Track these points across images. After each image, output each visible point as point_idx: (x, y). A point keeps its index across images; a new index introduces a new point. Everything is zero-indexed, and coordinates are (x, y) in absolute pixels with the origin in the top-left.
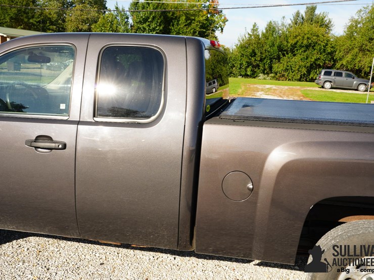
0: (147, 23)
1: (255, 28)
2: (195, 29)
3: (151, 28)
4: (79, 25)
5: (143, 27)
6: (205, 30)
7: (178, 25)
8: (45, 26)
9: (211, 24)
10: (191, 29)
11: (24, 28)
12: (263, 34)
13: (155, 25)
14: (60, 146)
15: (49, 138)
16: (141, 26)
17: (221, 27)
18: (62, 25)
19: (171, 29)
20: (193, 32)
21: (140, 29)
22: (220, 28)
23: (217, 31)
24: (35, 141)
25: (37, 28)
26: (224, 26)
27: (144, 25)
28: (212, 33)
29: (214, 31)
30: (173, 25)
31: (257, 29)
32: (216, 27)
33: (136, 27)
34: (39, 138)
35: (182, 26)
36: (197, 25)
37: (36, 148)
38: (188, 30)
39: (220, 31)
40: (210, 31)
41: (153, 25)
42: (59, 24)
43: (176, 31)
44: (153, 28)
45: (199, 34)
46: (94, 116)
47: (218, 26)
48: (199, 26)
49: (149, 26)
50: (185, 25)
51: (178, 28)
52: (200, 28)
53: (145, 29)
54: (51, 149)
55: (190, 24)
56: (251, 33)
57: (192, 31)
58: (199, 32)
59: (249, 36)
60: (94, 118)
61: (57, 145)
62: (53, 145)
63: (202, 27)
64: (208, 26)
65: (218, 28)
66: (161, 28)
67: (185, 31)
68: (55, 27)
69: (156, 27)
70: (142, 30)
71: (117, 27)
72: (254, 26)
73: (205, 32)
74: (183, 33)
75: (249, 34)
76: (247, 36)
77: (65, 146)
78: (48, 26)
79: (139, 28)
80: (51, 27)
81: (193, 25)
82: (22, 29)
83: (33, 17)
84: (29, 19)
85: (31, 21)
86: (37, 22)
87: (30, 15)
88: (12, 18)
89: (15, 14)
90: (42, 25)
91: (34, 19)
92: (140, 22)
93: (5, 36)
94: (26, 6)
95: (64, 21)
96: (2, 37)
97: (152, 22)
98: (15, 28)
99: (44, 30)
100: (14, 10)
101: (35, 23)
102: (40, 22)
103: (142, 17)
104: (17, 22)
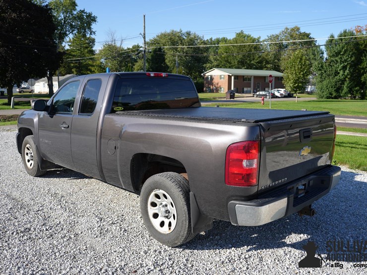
0: (339, 56)
3: (343, 60)
5: (336, 60)
8: (262, 65)
13: (347, 57)
16: (334, 59)
18: (277, 63)
21: (333, 61)
25: (256, 67)
27: (337, 58)
30: (365, 56)
33: (330, 61)
41: (345, 58)
42: (275, 63)
44: (345, 60)
49: (341, 58)
53: (337, 61)
66: (353, 59)
69: (348, 59)
70: (335, 63)
78: (265, 65)
80: (267, 65)
82: (245, 69)
83: (254, 59)
84: (251, 61)
85: (252, 62)
86: (256, 63)
87: (252, 58)
88: (239, 62)
89: (241, 58)
90: (259, 65)
91: (255, 61)
92: (333, 55)
93: (231, 75)
94: (249, 51)
95: (279, 60)
96: (229, 75)
97: (343, 54)
98: (241, 68)
99: (261, 68)
100: (240, 56)
101: (255, 63)
102: (258, 62)
103: (335, 51)
104: (242, 64)
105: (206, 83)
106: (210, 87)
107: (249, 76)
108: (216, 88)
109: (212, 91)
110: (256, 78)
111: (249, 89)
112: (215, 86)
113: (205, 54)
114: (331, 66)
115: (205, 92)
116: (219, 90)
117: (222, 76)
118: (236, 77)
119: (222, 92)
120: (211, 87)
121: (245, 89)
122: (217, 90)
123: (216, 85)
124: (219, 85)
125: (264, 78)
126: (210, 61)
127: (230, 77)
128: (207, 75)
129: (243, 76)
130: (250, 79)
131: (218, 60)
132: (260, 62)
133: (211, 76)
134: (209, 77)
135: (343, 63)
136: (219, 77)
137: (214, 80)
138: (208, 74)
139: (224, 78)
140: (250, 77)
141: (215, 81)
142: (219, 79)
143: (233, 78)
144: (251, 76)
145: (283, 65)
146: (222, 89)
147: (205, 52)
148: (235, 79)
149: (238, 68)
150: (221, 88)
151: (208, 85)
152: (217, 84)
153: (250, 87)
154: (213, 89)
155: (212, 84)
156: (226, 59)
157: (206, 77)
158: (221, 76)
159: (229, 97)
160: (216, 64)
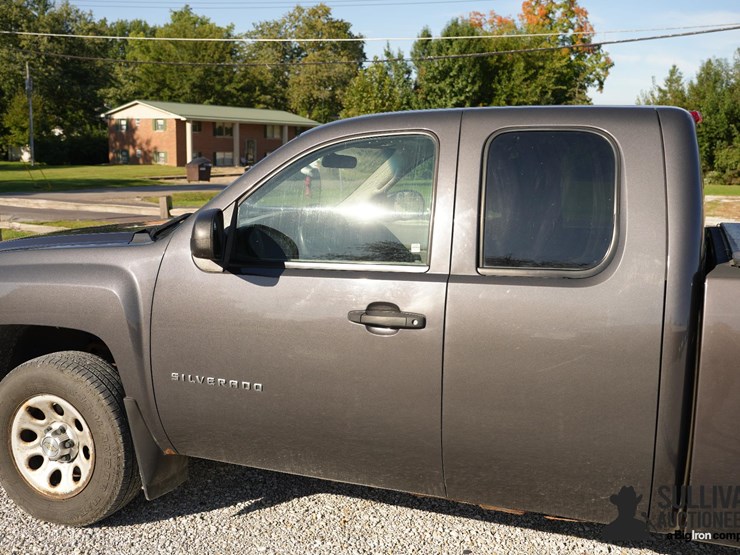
0: (448, 80)
1: (674, 77)
2: (544, 87)
3: (456, 89)
4: (313, 92)
5: (440, 89)
6: (565, 88)
7: (509, 81)
8: (251, 97)
9: (577, 75)
10: (537, 87)
11: (215, 103)
12: (692, 87)
13: (464, 83)
14: (416, 323)
15: (393, 308)
16: (435, 86)
17: (598, 79)
18: (281, 92)
19: (496, 90)
20: (541, 92)
21: (434, 91)
22: (596, 82)
23: (589, 89)
24: (367, 314)
25: (238, 100)
26: (605, 77)
27: (442, 85)
28: (579, 93)
29: (583, 87)
30: (499, 82)
31: (680, 78)
32: (589, 79)
33: (425, 89)
34: (373, 307)
35: (517, 82)
36: (549, 78)
37: (369, 325)
38: (529, 90)
39: (598, 87)
40: (577, 89)
41: (460, 84)
42: (276, 91)
43: (505, 93)
44: (460, 89)
45: (552, 95)
46: (478, 266)
47: (591, 77)
48: (553, 80)
49: (451, 85)
50: (525, 80)
51: (510, 86)
52: (556, 83)
53: (443, 91)
54: (396, 327)
55: (534, 77)
56: (666, 88)
57: (538, 91)
58: (554, 91)
59: (661, 94)
60: (479, 270)
61: (409, 320)
62: (401, 320)
63: (559, 81)
64: (571, 79)
65: (593, 81)
66: (476, 88)
67: (524, 91)
68: (269, 97)
69: (467, 87)
70: (437, 94)
71: (391, 90)
72: (673, 72)
73: (566, 91)
74: (520, 95)
75: (660, 90)
76: (657, 94)
77: (423, 323)
78: (258, 96)
79: (431, 90)
80: (263, 98)
81: (541, 79)
82: (211, 104)
83: (230, 81)
84: (224, 85)
85: (227, 88)
86: (238, 90)
87: (226, 77)
88: (194, 86)
89: (200, 77)
90: (246, 95)
91: (233, 85)
92: (434, 78)
93: (183, 119)
94: (218, 61)
95: (285, 85)
96: (178, 121)
97: (457, 76)
98: (200, 103)
99: (249, 104)
100: (199, 71)
101: (235, 92)
102: (242, 90)
103: (437, 68)
104: (203, 92)
105: (116, 140)
106: (127, 152)
107: (229, 122)
108: (145, 153)
109: (133, 161)
110: (246, 127)
111: (229, 155)
112: (141, 149)
113: (100, 62)
114: (429, 102)
115: (115, 162)
116: (152, 158)
117: (161, 122)
118: (198, 125)
119: (161, 163)
120: (131, 151)
121: (219, 155)
122: (148, 158)
123: (144, 146)
124: (153, 145)
125: (262, 128)
126: (115, 80)
127: (180, 125)
128: (116, 116)
129: (214, 123)
130: (230, 131)
131: (140, 79)
132: (249, 89)
133: (129, 122)
134: (123, 123)
135: (456, 95)
136: (151, 124)
137: (137, 133)
138: (121, 115)
139: (164, 127)
140: (229, 126)
141: (141, 134)
142: (151, 129)
143: (189, 126)
144: (233, 124)
145: (295, 96)
146: (162, 155)
147: (97, 54)
148: (194, 129)
149: (193, 101)
150: (157, 153)
151: (121, 145)
152: (148, 142)
153: (231, 149)
154: (135, 156)
155: (133, 144)
156: (160, 77)
157: (113, 122)
158: (156, 120)
159: (197, 177)
160: (132, 89)
